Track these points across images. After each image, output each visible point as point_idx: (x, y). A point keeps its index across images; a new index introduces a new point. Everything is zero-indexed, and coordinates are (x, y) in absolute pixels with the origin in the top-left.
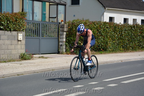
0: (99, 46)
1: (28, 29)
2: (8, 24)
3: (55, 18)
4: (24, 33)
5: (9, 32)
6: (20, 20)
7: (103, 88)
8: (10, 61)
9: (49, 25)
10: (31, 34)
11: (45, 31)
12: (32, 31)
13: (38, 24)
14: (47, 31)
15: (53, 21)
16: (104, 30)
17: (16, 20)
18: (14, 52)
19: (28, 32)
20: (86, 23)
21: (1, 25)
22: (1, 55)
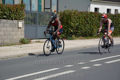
0: (86, 33)
1: (27, 18)
2: (10, 14)
3: (49, 9)
4: (23, 21)
5: (11, 20)
6: (20, 11)
7: (90, 67)
8: (12, 45)
9: (45, 15)
10: (29, 22)
11: (41, 19)
12: (30, 20)
13: (35, 14)
15: (48, 11)
16: (90, 19)
17: (17, 11)
18: (15, 37)
19: (27, 20)
20: (75, 13)
21: (4, 15)
22: (5, 40)
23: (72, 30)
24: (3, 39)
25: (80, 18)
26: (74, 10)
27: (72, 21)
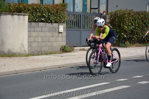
1: (69, 21)
2: (49, 16)
3: (97, 9)
4: (65, 25)
5: (50, 24)
6: (61, 12)
8: (51, 53)
9: (91, 16)
10: (72, 26)
11: (86, 22)
12: (73, 23)
13: (79, 16)
14: (88, 23)
15: (94, 12)
17: (57, 12)
18: (55, 44)
19: (69, 24)
20: (129, 14)
21: (42, 17)
22: (43, 48)
23: (125, 35)
24: (41, 47)
25: (135, 20)
26: (128, 10)
27: (126, 23)
